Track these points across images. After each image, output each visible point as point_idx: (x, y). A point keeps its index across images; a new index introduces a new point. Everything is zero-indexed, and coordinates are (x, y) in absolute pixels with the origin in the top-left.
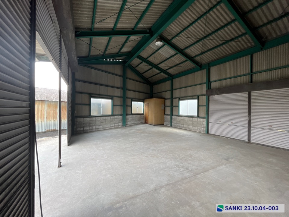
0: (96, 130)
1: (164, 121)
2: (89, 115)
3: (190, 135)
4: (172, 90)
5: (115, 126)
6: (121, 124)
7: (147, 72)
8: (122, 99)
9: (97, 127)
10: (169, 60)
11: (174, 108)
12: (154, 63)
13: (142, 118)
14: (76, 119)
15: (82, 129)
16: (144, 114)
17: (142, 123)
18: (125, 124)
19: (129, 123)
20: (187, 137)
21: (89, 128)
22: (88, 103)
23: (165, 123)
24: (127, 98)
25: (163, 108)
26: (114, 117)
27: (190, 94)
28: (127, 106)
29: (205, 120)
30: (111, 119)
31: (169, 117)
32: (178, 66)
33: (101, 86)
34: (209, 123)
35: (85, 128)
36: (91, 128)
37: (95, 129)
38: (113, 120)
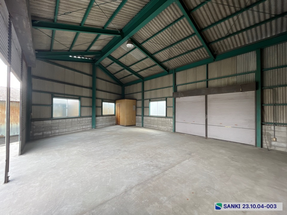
0: (60, 134)
1: (135, 122)
2: (50, 117)
3: (160, 135)
4: (143, 91)
5: (83, 129)
6: (90, 126)
7: (119, 73)
8: (91, 100)
9: (61, 130)
10: (140, 63)
11: (145, 109)
12: (126, 65)
13: (114, 120)
14: (32, 122)
15: (41, 134)
16: (115, 115)
17: (113, 125)
18: (94, 126)
19: (99, 125)
20: (157, 136)
21: (50, 132)
22: (49, 103)
23: (137, 124)
24: (97, 98)
25: (135, 109)
26: (82, 119)
27: (159, 96)
28: (97, 107)
29: (172, 120)
30: (78, 121)
31: (140, 117)
32: (148, 69)
33: (66, 85)
34: (176, 123)
35: (45, 133)
36: (53, 132)
37: (58, 133)
38: (81, 122)
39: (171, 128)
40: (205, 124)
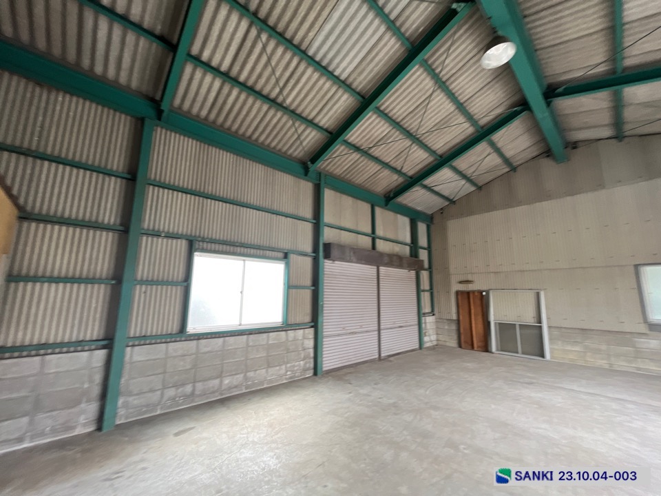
29: (308, 333)
39: (306, 363)
40: (376, 328)
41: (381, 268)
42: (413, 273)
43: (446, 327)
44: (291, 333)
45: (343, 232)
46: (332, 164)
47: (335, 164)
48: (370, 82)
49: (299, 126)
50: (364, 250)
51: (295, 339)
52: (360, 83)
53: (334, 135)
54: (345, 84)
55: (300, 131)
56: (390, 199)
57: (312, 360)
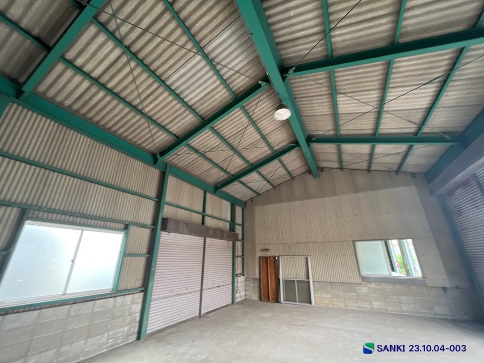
27: (95, 209)
39: (130, 328)
40: (199, 289)
41: (207, 239)
42: (231, 243)
43: (252, 285)
44: (120, 300)
45: (180, 209)
46: (177, 158)
47: (179, 159)
48: (208, 111)
49: (153, 129)
50: (195, 224)
51: (123, 305)
52: (202, 110)
53: (180, 139)
54: (191, 108)
55: (153, 132)
56: (218, 188)
57: (137, 325)
